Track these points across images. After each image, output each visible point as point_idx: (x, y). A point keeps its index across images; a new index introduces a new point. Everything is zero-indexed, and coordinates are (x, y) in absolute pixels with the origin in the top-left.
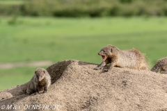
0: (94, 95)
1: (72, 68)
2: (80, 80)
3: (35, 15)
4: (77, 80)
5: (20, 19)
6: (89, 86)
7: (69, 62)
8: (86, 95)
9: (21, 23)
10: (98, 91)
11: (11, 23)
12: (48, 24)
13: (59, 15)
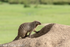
0: (64, 38)
1: (54, 27)
2: (58, 32)
3: (45, 4)
4: (57, 32)
5: (39, 5)
6: (61, 34)
7: (53, 24)
8: (60, 38)
9: (40, 7)
10: (65, 36)
11: (36, 7)
12: (51, 8)
13: (55, 4)
